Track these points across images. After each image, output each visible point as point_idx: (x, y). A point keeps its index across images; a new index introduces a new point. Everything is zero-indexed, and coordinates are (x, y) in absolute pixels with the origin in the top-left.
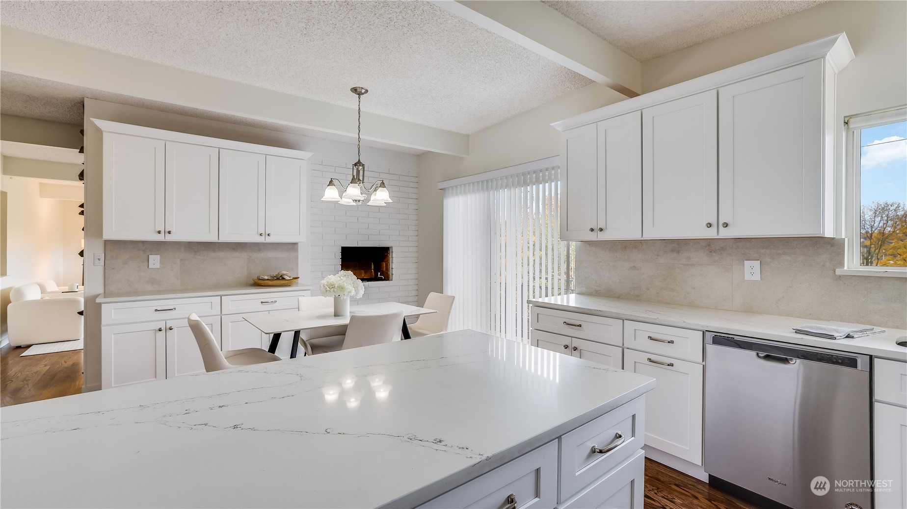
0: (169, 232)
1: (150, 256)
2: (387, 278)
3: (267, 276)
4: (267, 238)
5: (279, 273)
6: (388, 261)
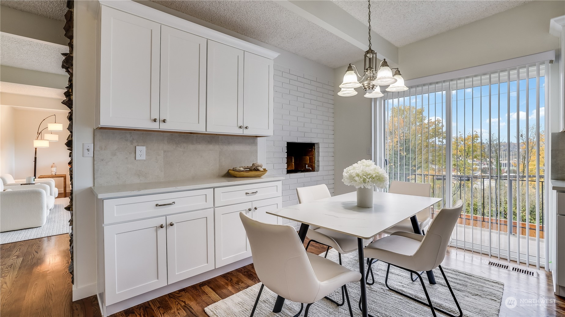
0: (164, 121)
1: (137, 147)
2: (313, 170)
3: (242, 167)
4: (245, 130)
5: (253, 164)
6: (313, 155)
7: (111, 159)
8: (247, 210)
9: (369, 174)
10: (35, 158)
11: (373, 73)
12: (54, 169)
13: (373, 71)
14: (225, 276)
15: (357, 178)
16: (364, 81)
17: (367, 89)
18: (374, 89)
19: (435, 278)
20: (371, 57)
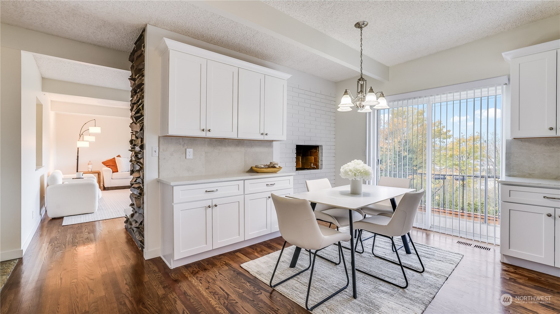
0: (209, 131)
1: (187, 149)
2: (317, 168)
3: (262, 165)
4: (266, 136)
5: (271, 163)
6: (317, 155)
7: (170, 158)
8: (267, 198)
9: (359, 170)
10: (78, 156)
11: (363, 95)
12: (90, 166)
13: (363, 94)
14: (251, 247)
15: (350, 173)
16: (356, 101)
17: (359, 107)
18: (364, 107)
19: (411, 250)
20: (362, 83)
